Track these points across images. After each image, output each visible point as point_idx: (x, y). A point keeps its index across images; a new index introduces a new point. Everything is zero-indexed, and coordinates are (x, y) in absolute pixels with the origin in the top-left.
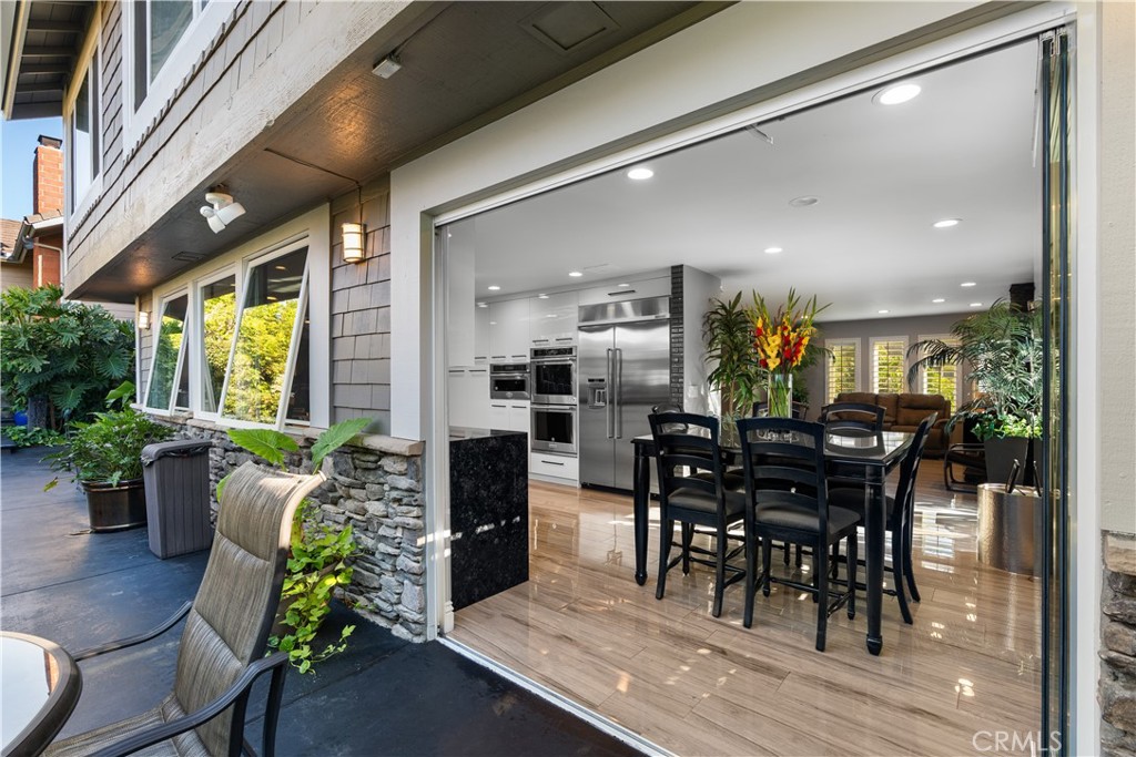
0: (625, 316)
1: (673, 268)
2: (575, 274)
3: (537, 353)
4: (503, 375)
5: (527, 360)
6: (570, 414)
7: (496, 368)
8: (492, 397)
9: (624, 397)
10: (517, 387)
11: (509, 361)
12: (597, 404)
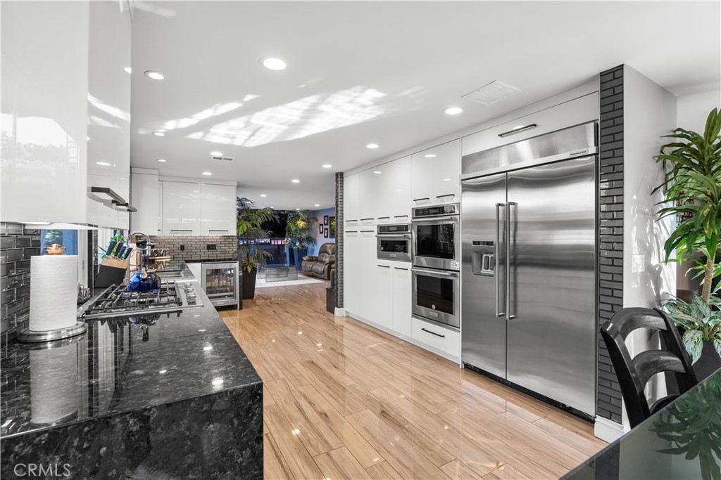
0: (520, 160)
1: (602, 74)
2: (454, 111)
3: (418, 212)
4: (388, 236)
5: (408, 221)
6: (452, 281)
7: (382, 229)
8: (379, 257)
9: (519, 257)
10: (400, 247)
11: (393, 221)
12: (484, 271)
